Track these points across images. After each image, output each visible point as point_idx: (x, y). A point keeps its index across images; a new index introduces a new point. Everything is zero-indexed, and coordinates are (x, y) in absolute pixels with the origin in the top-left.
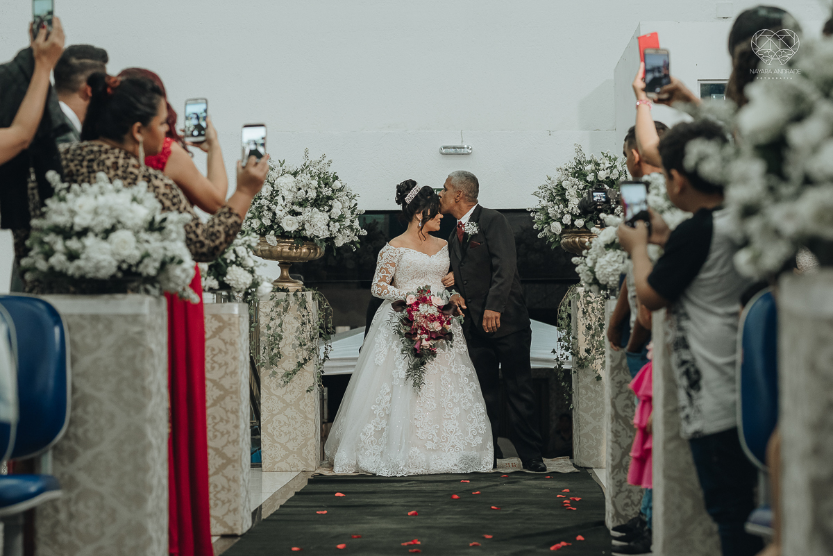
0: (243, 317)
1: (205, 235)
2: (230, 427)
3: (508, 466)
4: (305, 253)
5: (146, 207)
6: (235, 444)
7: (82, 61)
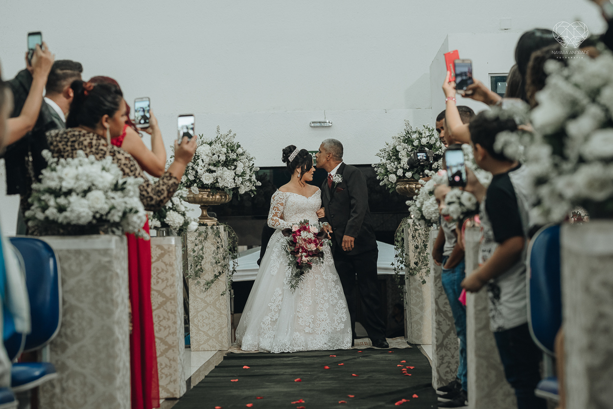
0: (178, 246)
1: (154, 192)
2: (170, 323)
3: (362, 344)
4: (218, 198)
5: (111, 174)
6: (174, 335)
7: (65, 71)
